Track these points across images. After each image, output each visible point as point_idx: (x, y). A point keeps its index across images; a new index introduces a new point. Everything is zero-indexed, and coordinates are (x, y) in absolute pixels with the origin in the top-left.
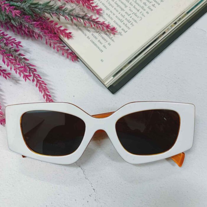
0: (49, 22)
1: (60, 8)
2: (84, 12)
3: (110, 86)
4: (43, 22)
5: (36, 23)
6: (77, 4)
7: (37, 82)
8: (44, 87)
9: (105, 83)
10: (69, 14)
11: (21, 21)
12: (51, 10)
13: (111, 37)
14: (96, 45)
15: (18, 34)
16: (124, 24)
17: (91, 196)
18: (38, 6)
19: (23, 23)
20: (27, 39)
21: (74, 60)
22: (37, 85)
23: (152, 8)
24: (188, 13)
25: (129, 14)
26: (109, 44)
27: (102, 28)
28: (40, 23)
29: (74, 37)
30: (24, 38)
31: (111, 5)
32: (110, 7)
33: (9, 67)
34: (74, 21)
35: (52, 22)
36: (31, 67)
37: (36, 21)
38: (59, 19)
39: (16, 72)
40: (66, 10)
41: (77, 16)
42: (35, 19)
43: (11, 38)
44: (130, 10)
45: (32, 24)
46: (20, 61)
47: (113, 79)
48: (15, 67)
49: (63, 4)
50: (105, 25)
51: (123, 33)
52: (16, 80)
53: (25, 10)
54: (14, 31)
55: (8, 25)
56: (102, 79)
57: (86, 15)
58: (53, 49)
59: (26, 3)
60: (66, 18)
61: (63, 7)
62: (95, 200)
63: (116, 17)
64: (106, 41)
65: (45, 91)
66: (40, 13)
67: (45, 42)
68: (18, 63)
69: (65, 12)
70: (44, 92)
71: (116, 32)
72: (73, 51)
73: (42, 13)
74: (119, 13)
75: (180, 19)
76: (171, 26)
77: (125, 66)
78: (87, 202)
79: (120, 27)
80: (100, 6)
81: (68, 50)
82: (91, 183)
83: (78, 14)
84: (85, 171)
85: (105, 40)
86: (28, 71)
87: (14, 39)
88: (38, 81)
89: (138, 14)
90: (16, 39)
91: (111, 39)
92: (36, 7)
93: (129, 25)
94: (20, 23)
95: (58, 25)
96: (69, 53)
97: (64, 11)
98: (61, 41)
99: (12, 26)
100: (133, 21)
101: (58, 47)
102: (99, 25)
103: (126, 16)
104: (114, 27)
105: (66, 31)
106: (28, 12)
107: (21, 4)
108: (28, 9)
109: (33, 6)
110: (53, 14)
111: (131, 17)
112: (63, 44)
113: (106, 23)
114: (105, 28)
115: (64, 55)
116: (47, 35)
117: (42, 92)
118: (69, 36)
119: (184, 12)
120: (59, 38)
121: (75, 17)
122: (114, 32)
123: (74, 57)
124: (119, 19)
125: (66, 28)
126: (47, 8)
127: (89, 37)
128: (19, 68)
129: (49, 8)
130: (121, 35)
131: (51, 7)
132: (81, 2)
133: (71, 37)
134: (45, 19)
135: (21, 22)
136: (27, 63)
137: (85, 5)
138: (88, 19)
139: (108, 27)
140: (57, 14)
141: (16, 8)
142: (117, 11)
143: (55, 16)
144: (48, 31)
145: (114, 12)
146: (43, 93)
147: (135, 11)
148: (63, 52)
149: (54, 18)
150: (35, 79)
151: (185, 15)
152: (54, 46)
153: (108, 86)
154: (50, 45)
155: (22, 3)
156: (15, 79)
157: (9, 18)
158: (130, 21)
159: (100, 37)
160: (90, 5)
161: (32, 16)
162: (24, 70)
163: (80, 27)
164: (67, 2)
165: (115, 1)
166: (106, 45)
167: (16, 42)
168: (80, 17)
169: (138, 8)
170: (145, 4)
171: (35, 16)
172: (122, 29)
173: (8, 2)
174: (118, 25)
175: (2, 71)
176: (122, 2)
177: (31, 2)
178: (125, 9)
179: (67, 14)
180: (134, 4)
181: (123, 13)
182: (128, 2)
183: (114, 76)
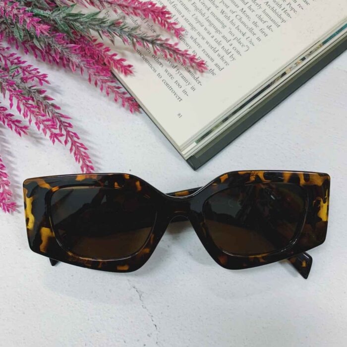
0: (96, 45)
1: (115, 24)
2: (155, 31)
3: (190, 158)
4: (85, 44)
5: (74, 47)
6: (144, 17)
7: (72, 144)
8: (83, 154)
9: (183, 153)
10: (130, 35)
11: (50, 42)
12: (100, 27)
13: (196, 76)
14: (171, 88)
15: (42, 61)
16: (219, 55)
17: (150, 336)
18: (80, 18)
19: (53, 45)
20: (58, 70)
21: (133, 110)
22: (71, 150)
23: (267, 31)
24: (324, 43)
25: (229, 39)
26: (193, 89)
27: (182, 61)
28: (80, 47)
29: (135, 72)
30: (52, 69)
31: (199, 22)
32: (197, 26)
33: (27, 119)
34: (138, 47)
35: (101, 45)
36: (63, 119)
37: (75, 44)
38: (113, 41)
39: (39, 128)
40: (125, 28)
41: (143, 39)
42: (74, 39)
43: (32, 68)
44: (230, 33)
45: (67, 48)
46: (45, 108)
47: (196, 146)
48: (37, 119)
49: (121, 18)
50: (188, 56)
51: (216, 70)
52: (35, 138)
53: (56, 23)
54: (36, 57)
55: (27, 45)
56: (177, 146)
57: (158, 38)
58: (99, 90)
59: (60, 13)
60: (124, 41)
61: (122, 23)
62: (157, 343)
63: (207, 43)
64: (188, 83)
65: (84, 159)
66: (82, 30)
67: (87, 77)
68: (42, 112)
69: (124, 30)
70: (83, 162)
71: (205, 68)
72: (132, 95)
73: (85, 30)
74: (213, 37)
75: (311, 52)
76: (296, 64)
77: (217, 126)
78: (143, 345)
79: (212, 60)
80: (182, 23)
81: (124, 93)
82: (150, 315)
83: (144, 35)
84: (143, 295)
85: (186, 81)
86: (58, 127)
87: (36, 69)
88: (74, 143)
89: (243, 40)
90: (38, 70)
91: (196, 79)
92: (75, 20)
93: (227, 58)
94: (47, 44)
95: (111, 51)
96: (127, 98)
97: (122, 29)
98: (114, 78)
99: (34, 48)
100: (233, 52)
101: (108, 87)
102: (179, 56)
103: (224, 43)
104: (203, 61)
105: (122, 62)
106: (62, 27)
108: (62, 22)
109: (71, 18)
110: (103, 32)
111: (231, 45)
112: (117, 83)
113: (190, 52)
114: (187, 61)
115: (118, 101)
116: (91, 67)
117: (79, 162)
118: (127, 70)
119: (319, 41)
120: (111, 74)
121: (138, 40)
122: (202, 68)
123: (134, 105)
124: (212, 47)
125: (124, 58)
126: (94, 23)
127: (161, 74)
128: (44, 121)
129: (97, 23)
130: (213, 74)
131: (101, 22)
133: (131, 72)
134: (89, 41)
135: (49, 44)
136: (57, 113)
137: (156, 20)
138: (161, 45)
139: (192, 59)
140: (110, 33)
141: (44, 20)
142: (209, 33)
143: (106, 36)
144: (94, 61)
145: (204, 34)
146: (81, 163)
147: (239, 36)
148: (116, 97)
149: (105, 40)
150: (69, 139)
151: (321, 46)
152: (102, 85)
153: (187, 156)
154: (96, 84)
155: (54, 12)
157: (30, 34)
158: (229, 51)
159: (179, 75)
160: (165, 21)
161: (69, 34)
162: (53, 125)
163: (146, 57)
164: (128, 14)
165: (206, 16)
166: (188, 88)
167: (39, 74)
168: (147, 41)
169: (244, 30)
170: (255, 23)
171: (73, 33)
172: (216, 65)
173: (30, 8)
174: (209, 57)
175: (13, 122)
176: (217, 19)
177: (67, 11)
178: (221, 30)
179: (127, 34)
180: (238, 23)
181: (219, 37)
182: (228, 18)
183: (199, 141)
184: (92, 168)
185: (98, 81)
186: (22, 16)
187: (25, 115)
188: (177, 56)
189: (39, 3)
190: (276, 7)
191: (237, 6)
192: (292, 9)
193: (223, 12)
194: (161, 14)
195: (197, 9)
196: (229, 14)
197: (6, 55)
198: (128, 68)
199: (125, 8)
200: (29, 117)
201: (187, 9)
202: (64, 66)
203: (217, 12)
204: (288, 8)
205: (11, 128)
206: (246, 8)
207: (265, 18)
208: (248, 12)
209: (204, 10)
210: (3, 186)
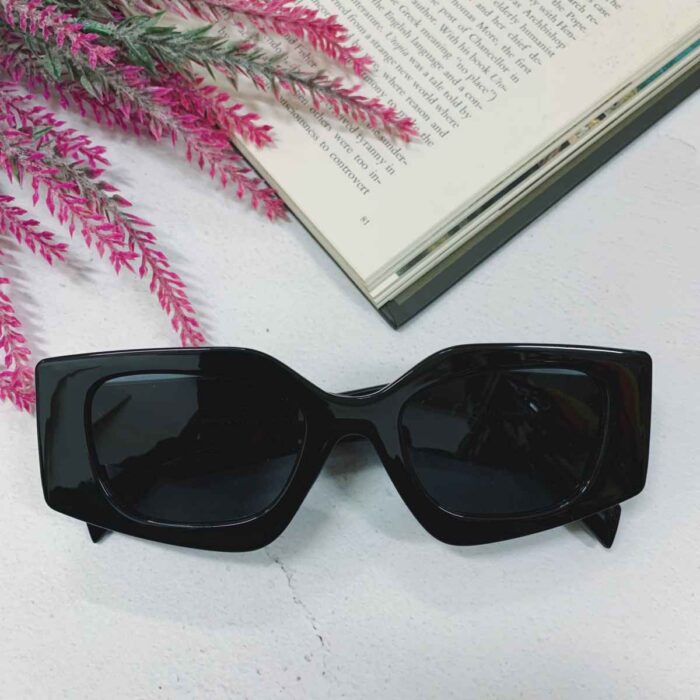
0: (201, 89)
1: (239, 49)
2: (314, 64)
3: (386, 305)
4: (180, 88)
5: (158, 91)
6: (293, 36)
7: (154, 275)
8: (176, 294)
9: (373, 294)
10: (267, 70)
11: (113, 83)
12: (211, 54)
13: (396, 148)
14: (346, 169)
15: (95, 124)
16: (439, 108)
17: (309, 661)
18: (172, 38)
19: (116, 86)
20: (124, 141)
21: (273, 214)
22: (153, 286)
23: (529, 63)
24: (641, 87)
25: (457, 78)
26: (390, 170)
27: (368, 120)
28: (171, 93)
29: (277, 140)
30: (113, 138)
31: (399, 47)
32: (397, 55)
33: (67, 224)
34: (283, 91)
35: (209, 89)
36: (135, 227)
37: (160, 85)
38: (233, 81)
39: (88, 242)
40: (259, 57)
41: (292, 78)
42: (158, 79)
43: (75, 135)
44: (460, 66)
45: (146, 94)
46: (102, 205)
47: (396, 281)
48: (85, 224)
49: (251, 37)
50: (379, 110)
51: (435, 136)
52: (79, 269)
53: (126, 49)
54: (83, 113)
55: (66, 91)
56: (361, 279)
57: (320, 76)
58: (206, 177)
59: (134, 28)
60: (257, 82)
61: (252, 46)
62: (324, 673)
63: (416, 85)
64: (379, 161)
65: (178, 305)
66: (175, 60)
67: (182, 153)
68: (95, 212)
69: (256, 61)
70: (176, 310)
71: (414, 133)
72: (272, 185)
73: (182, 60)
74: (426, 75)
75: (615, 104)
76: (587, 126)
77: (438, 244)
78: (295, 678)
79: (426, 117)
80: (366, 49)
81: (256, 182)
82: (310, 616)
83: (297, 70)
84: (295, 577)
85: (377, 155)
86: (126, 241)
87: (83, 137)
88: (157, 273)
89: (485, 80)
90: (88, 139)
91: (396, 153)
92: (163, 42)
93: (454, 112)
94: (107, 87)
95: (229, 100)
96: (261, 191)
97: (251, 59)
98: (236, 152)
99: (80, 95)
100: (467, 102)
101: (225, 170)
102: (362, 110)
103: (448, 85)
104: (409, 119)
105: (252, 121)
106: (137, 56)
107: (118, 28)
108: (137, 45)
109: (155, 37)
110: (216, 65)
111: (462, 89)
112: (238, 162)
113: (385, 103)
114: (379, 120)
115: (244, 197)
116: (192, 130)
117: (169, 311)
118: (261, 136)
119: (630, 84)
120: (228, 143)
121: (285, 80)
122: (407, 133)
123: (275, 204)
124: (425, 94)
125: (254, 112)
126: (199, 47)
127: (327, 144)
128: (98, 228)
129: (205, 47)
130: (429, 142)
131: (212, 46)
132: (306, 32)
133: (269, 139)
134: (187, 82)
135: (111, 87)
136: (124, 214)
137: (318, 42)
138: (328, 89)
139: (388, 115)
141: (105, 39)
142: (419, 67)
143: (222, 71)
144: (198, 118)
145: (410, 68)
146: (172, 313)
147: (477, 72)
148: (240, 187)
149: (218, 79)
150: (148, 265)
151: (634, 93)
152: (213, 166)
153: (380, 302)
154: (201, 163)
155: (121, 25)
156: (76, 264)
157: (74, 69)
158: (458, 101)
159: (362, 146)
160: (335, 44)
161: (150, 69)
162: (117, 237)
163: (297, 112)
164: (262, 30)
165: (413, 36)
166: (381, 171)
167: (89, 146)
168: (301, 82)
169: (487, 61)
170: (507, 50)
171: (157, 67)
172: (434, 126)
173: (76, 20)
174: (419, 111)
175: (38, 236)
176: (434, 41)
177: (149, 24)
178: (443, 62)
179: (262, 68)
180: (474, 49)
181: (439, 76)
182: (456, 40)
183: (402, 271)
184: (195, 323)
185: (204, 157)
186: (63, 29)
187: (62, 218)
188: (358, 110)
189: (93, 10)
190: (546, 20)
191: (471, 18)
192: (577, 23)
193: (444, 29)
194: (326, 33)
195: (394, 23)
196: (457, 32)
197: (25, 109)
198: (264, 132)
199: (260, 21)
200: (69, 220)
201: (376, 23)
202: (137, 132)
203: (435, 30)
204: (568, 21)
205: (33, 248)
206: (488, 21)
207: (527, 40)
208: (493, 28)
209: (409, 26)
210: (16, 360)
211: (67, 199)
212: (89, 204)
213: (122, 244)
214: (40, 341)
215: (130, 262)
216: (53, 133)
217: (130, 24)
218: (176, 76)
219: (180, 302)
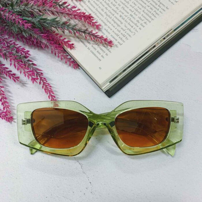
0: (55, 34)
1: (65, 23)
2: (86, 27)
3: (107, 91)
4: (49, 34)
5: (43, 35)
6: (80, 20)
7: (43, 84)
8: (49, 89)
9: (103, 88)
10: (73, 29)
11: (31, 33)
12: (57, 25)
13: (108, 49)
14: (95, 55)
15: (27, 44)
16: (120, 37)
17: (87, 189)
18: (47, 21)
19: (32, 34)
20: (34, 49)
21: (75, 67)
22: (43, 87)
23: (144, 24)
24: (175, 30)
25: (124, 29)
26: (107, 54)
27: (100, 41)
28: (47, 35)
29: (76, 47)
30: (32, 48)
31: (109, 21)
32: (108, 24)
33: (19, 71)
34: (77, 34)
35: (57, 34)
36: (38, 71)
37: (43, 33)
38: (64, 32)
39: (25, 75)
41: (79, 31)
42: (43, 32)
43: (21, 48)
44: (125, 26)
45: (40, 36)
46: (29, 66)
47: (109, 85)
48: (24, 71)
49: (68, 20)
50: (103, 39)
51: (119, 45)
52: (23, 83)
53: (34, 24)
54: (23, 42)
55: (19, 36)
56: (99, 84)
57: (87, 30)
58: (57, 58)
59: (37, 19)
60: (70, 32)
61: (68, 22)
62: (91, 192)
63: (113, 31)
64: (104, 52)
65: (50, 92)
66: (48, 27)
67: (50, 52)
68: (27, 67)
69: (69, 26)
71: (113, 44)
72: (75, 60)
73: (49, 27)
74: (116, 29)
75: (168, 35)
76: (160, 41)
77: (120, 74)
78: (83, 194)
79: (116, 40)
80: (99, 22)
81: (70, 59)
82: (87, 177)
83: (80, 29)
84: (83, 166)
85: (103, 51)
86: (36, 75)
87: (23, 48)
89: (132, 29)
90: (25, 49)
92: (44, 22)
93: (124, 39)
94: (30, 34)
95: (63, 37)
96: (72, 61)
97: (68, 26)
98: (65, 51)
99: (23, 37)
100: (127, 36)
101: (62, 56)
102: (98, 39)
103: (122, 31)
104: (111, 41)
105: (69, 42)
106: (37, 26)
107: (32, 19)
108: (38, 23)
109: (42, 21)
110: (59, 28)
111: (126, 32)
112: (66, 54)
113: (105, 37)
114: (103, 41)
115: (67, 63)
116: (53, 45)
117: (47, 94)
118: (71, 46)
119: (172, 29)
120: (63, 49)
121: (77, 31)
122: (111, 44)
123: (76, 65)
124: (116, 34)
125: (69, 40)
126: (54, 23)
127: (89, 48)
128: (28, 72)
129: (56, 23)
130: (117, 47)
131: (58, 23)
132: (83, 19)
133: (74, 47)
134: (51, 33)
136: (35, 68)
137: (86, 21)
138: (89, 33)
139: (106, 40)
140: (62, 28)
141: (29, 22)
142: (114, 27)
144: (54, 42)
145: (112, 27)
147: (129, 27)
148: (66, 60)
149: (59, 31)
150: (41, 81)
151: (173, 32)
152: (58, 55)
153: (105, 90)
154: (55, 54)
156: (22, 82)
157: (21, 30)
158: (125, 35)
159: (99, 48)
160: (91, 21)
161: (41, 29)
162: (33, 74)
163: (81, 40)
164: (71, 18)
165: (112, 18)
166: (104, 55)
167: (25, 51)
168: (82, 32)
169: (132, 24)
170: (138, 21)
171: (43, 29)
172: (118, 42)
173: (21, 17)
174: (114, 38)
175: (12, 75)
176: (118, 20)
177: (40, 18)
178: (120, 25)
179: (71, 28)
180: (129, 21)
181: (119, 29)
182: (124, 19)
183: (111, 82)
184: (54, 97)
185: (56, 52)
186: (18, 19)
187: (18, 69)
188: (97, 39)
189: (26, 14)
190: (148, 13)
191: (128, 13)
192: (157, 13)
193: (121, 16)
194: (88, 18)
195: (107, 15)
196: (124, 17)
197: (8, 41)
198: (72, 45)
199: (70, 16)
200: (20, 70)
201: (102, 15)
202: (38, 46)
203: (118, 17)
204: (154, 13)
205: (10, 78)
206: (133, 14)
207: (143, 18)
208: (134, 16)
209: (111, 16)
210: (6, 108)
211: (19, 64)
212: (25, 65)
213: (34, 76)
214: (13, 103)
215: (36, 81)
216: (15, 47)
217: (36, 18)
218: (48, 31)
219: (50, 91)
